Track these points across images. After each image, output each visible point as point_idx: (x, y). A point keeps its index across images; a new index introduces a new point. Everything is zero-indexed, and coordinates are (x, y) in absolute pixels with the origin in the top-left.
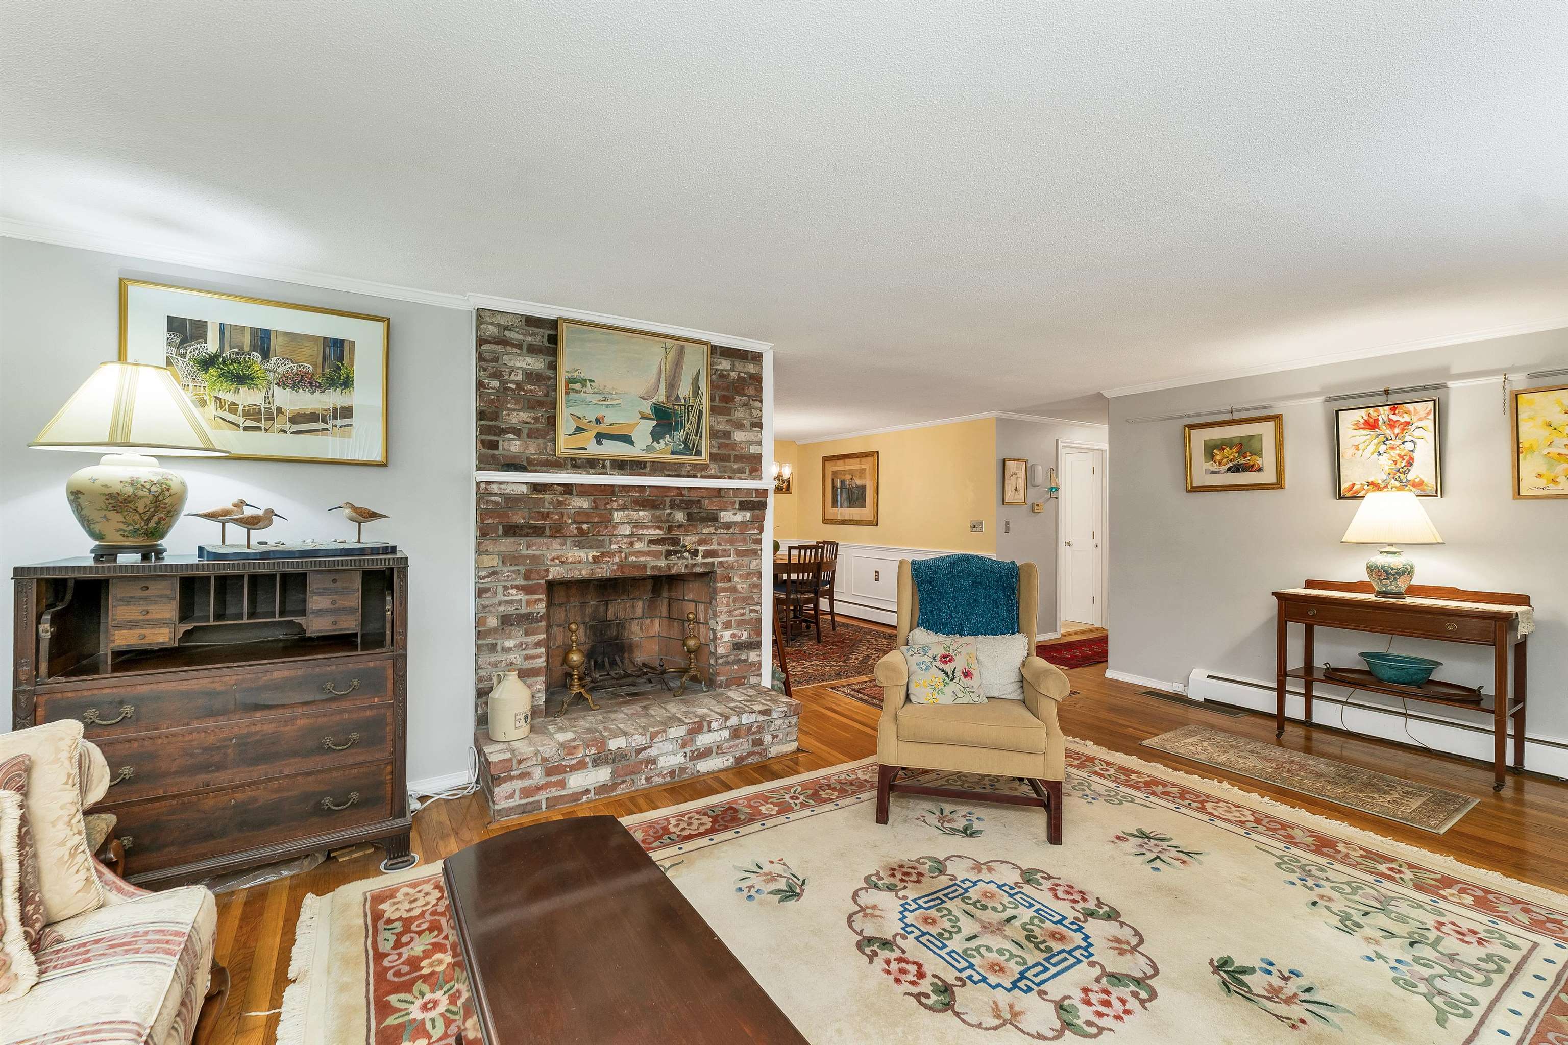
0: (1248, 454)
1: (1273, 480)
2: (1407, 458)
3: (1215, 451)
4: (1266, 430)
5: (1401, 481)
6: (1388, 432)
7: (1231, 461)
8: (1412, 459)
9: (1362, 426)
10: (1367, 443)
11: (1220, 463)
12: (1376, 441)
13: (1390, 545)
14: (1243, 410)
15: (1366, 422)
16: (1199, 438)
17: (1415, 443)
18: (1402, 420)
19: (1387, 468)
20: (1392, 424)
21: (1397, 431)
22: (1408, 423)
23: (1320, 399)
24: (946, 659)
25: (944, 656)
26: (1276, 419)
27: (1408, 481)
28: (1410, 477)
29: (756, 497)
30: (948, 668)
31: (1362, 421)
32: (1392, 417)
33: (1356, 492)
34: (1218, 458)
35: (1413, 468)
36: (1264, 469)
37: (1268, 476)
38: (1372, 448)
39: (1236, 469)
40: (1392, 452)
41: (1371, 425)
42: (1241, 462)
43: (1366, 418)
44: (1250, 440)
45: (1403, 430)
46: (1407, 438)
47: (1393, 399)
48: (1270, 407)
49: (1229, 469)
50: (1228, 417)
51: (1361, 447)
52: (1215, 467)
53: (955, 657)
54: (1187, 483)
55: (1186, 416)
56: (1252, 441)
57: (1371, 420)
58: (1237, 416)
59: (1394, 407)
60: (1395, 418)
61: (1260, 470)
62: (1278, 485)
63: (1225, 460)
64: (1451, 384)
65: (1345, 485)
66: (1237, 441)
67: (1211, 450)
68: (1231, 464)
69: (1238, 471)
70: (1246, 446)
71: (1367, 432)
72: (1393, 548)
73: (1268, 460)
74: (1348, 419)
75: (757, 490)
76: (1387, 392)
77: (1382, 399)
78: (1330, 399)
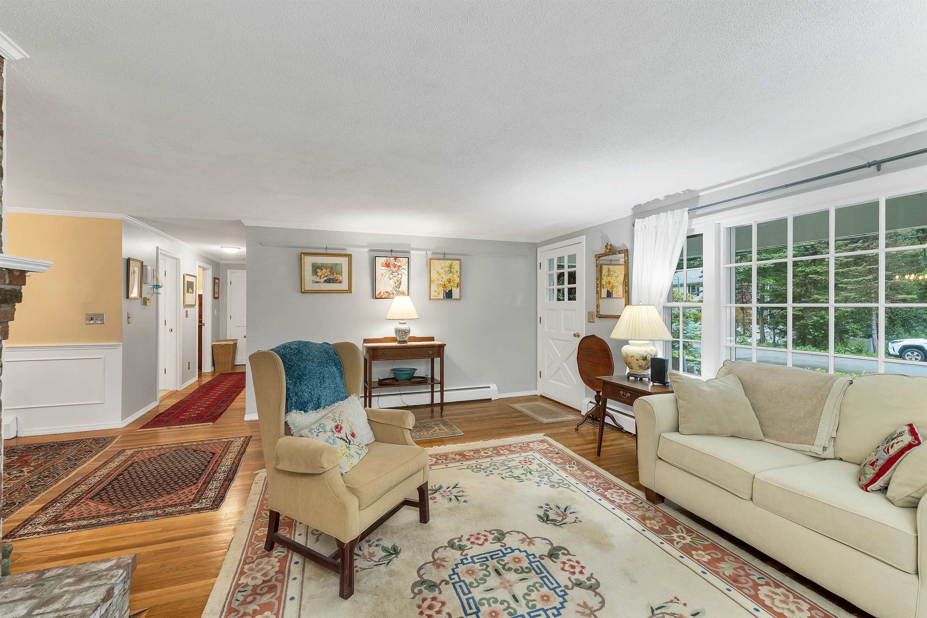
0: (335, 273)
1: (347, 288)
2: (399, 281)
3: (318, 270)
4: (344, 261)
5: (397, 292)
6: (393, 269)
7: (326, 276)
8: (401, 282)
9: (384, 265)
10: (386, 273)
11: (320, 277)
12: (389, 273)
13: (403, 320)
14: (332, 249)
15: (386, 264)
16: (308, 261)
17: (402, 275)
18: (398, 265)
19: (392, 285)
20: (395, 266)
21: (396, 269)
22: (400, 266)
23: (367, 249)
24: (338, 428)
25: (337, 427)
26: (350, 256)
27: (399, 291)
28: (400, 290)
29: (11, 283)
30: (342, 435)
31: (384, 263)
32: (395, 262)
33: (381, 296)
34: (319, 274)
35: (401, 286)
36: (343, 282)
37: (344, 286)
38: (388, 275)
39: (329, 281)
40: (394, 278)
41: (388, 265)
42: (331, 277)
43: (386, 262)
44: (336, 266)
45: (398, 269)
46: (400, 273)
47: (395, 254)
48: (345, 249)
49: (325, 281)
50: (324, 251)
51: (384, 275)
52: (318, 279)
53: (342, 425)
54: (302, 288)
55: (301, 247)
56: (338, 266)
57: (388, 263)
58: (329, 251)
59: (396, 258)
60: (396, 263)
61: (341, 282)
62: (349, 291)
63: (323, 276)
64: (412, 252)
65: (377, 292)
66: (329, 266)
67: (316, 268)
68: (326, 278)
69: (330, 282)
70: (333, 269)
71: (386, 268)
72: (402, 321)
73: (344, 278)
74: (380, 261)
75: (10, 271)
76: (392, 251)
77: (389, 254)
78: (371, 250)
